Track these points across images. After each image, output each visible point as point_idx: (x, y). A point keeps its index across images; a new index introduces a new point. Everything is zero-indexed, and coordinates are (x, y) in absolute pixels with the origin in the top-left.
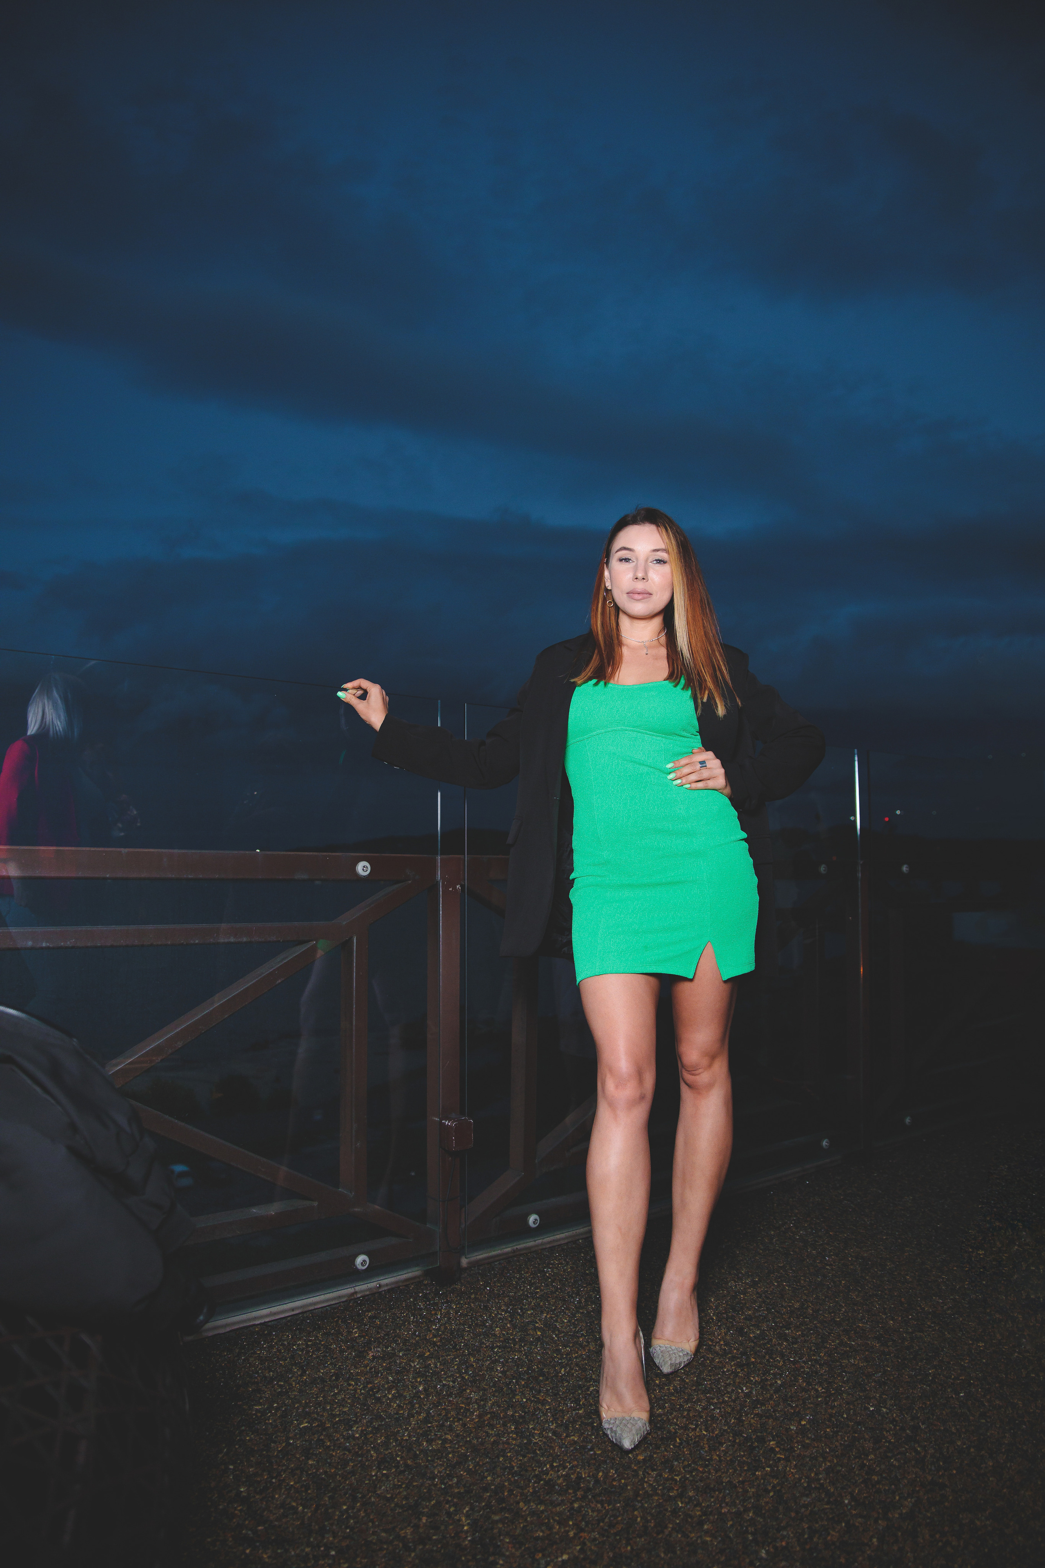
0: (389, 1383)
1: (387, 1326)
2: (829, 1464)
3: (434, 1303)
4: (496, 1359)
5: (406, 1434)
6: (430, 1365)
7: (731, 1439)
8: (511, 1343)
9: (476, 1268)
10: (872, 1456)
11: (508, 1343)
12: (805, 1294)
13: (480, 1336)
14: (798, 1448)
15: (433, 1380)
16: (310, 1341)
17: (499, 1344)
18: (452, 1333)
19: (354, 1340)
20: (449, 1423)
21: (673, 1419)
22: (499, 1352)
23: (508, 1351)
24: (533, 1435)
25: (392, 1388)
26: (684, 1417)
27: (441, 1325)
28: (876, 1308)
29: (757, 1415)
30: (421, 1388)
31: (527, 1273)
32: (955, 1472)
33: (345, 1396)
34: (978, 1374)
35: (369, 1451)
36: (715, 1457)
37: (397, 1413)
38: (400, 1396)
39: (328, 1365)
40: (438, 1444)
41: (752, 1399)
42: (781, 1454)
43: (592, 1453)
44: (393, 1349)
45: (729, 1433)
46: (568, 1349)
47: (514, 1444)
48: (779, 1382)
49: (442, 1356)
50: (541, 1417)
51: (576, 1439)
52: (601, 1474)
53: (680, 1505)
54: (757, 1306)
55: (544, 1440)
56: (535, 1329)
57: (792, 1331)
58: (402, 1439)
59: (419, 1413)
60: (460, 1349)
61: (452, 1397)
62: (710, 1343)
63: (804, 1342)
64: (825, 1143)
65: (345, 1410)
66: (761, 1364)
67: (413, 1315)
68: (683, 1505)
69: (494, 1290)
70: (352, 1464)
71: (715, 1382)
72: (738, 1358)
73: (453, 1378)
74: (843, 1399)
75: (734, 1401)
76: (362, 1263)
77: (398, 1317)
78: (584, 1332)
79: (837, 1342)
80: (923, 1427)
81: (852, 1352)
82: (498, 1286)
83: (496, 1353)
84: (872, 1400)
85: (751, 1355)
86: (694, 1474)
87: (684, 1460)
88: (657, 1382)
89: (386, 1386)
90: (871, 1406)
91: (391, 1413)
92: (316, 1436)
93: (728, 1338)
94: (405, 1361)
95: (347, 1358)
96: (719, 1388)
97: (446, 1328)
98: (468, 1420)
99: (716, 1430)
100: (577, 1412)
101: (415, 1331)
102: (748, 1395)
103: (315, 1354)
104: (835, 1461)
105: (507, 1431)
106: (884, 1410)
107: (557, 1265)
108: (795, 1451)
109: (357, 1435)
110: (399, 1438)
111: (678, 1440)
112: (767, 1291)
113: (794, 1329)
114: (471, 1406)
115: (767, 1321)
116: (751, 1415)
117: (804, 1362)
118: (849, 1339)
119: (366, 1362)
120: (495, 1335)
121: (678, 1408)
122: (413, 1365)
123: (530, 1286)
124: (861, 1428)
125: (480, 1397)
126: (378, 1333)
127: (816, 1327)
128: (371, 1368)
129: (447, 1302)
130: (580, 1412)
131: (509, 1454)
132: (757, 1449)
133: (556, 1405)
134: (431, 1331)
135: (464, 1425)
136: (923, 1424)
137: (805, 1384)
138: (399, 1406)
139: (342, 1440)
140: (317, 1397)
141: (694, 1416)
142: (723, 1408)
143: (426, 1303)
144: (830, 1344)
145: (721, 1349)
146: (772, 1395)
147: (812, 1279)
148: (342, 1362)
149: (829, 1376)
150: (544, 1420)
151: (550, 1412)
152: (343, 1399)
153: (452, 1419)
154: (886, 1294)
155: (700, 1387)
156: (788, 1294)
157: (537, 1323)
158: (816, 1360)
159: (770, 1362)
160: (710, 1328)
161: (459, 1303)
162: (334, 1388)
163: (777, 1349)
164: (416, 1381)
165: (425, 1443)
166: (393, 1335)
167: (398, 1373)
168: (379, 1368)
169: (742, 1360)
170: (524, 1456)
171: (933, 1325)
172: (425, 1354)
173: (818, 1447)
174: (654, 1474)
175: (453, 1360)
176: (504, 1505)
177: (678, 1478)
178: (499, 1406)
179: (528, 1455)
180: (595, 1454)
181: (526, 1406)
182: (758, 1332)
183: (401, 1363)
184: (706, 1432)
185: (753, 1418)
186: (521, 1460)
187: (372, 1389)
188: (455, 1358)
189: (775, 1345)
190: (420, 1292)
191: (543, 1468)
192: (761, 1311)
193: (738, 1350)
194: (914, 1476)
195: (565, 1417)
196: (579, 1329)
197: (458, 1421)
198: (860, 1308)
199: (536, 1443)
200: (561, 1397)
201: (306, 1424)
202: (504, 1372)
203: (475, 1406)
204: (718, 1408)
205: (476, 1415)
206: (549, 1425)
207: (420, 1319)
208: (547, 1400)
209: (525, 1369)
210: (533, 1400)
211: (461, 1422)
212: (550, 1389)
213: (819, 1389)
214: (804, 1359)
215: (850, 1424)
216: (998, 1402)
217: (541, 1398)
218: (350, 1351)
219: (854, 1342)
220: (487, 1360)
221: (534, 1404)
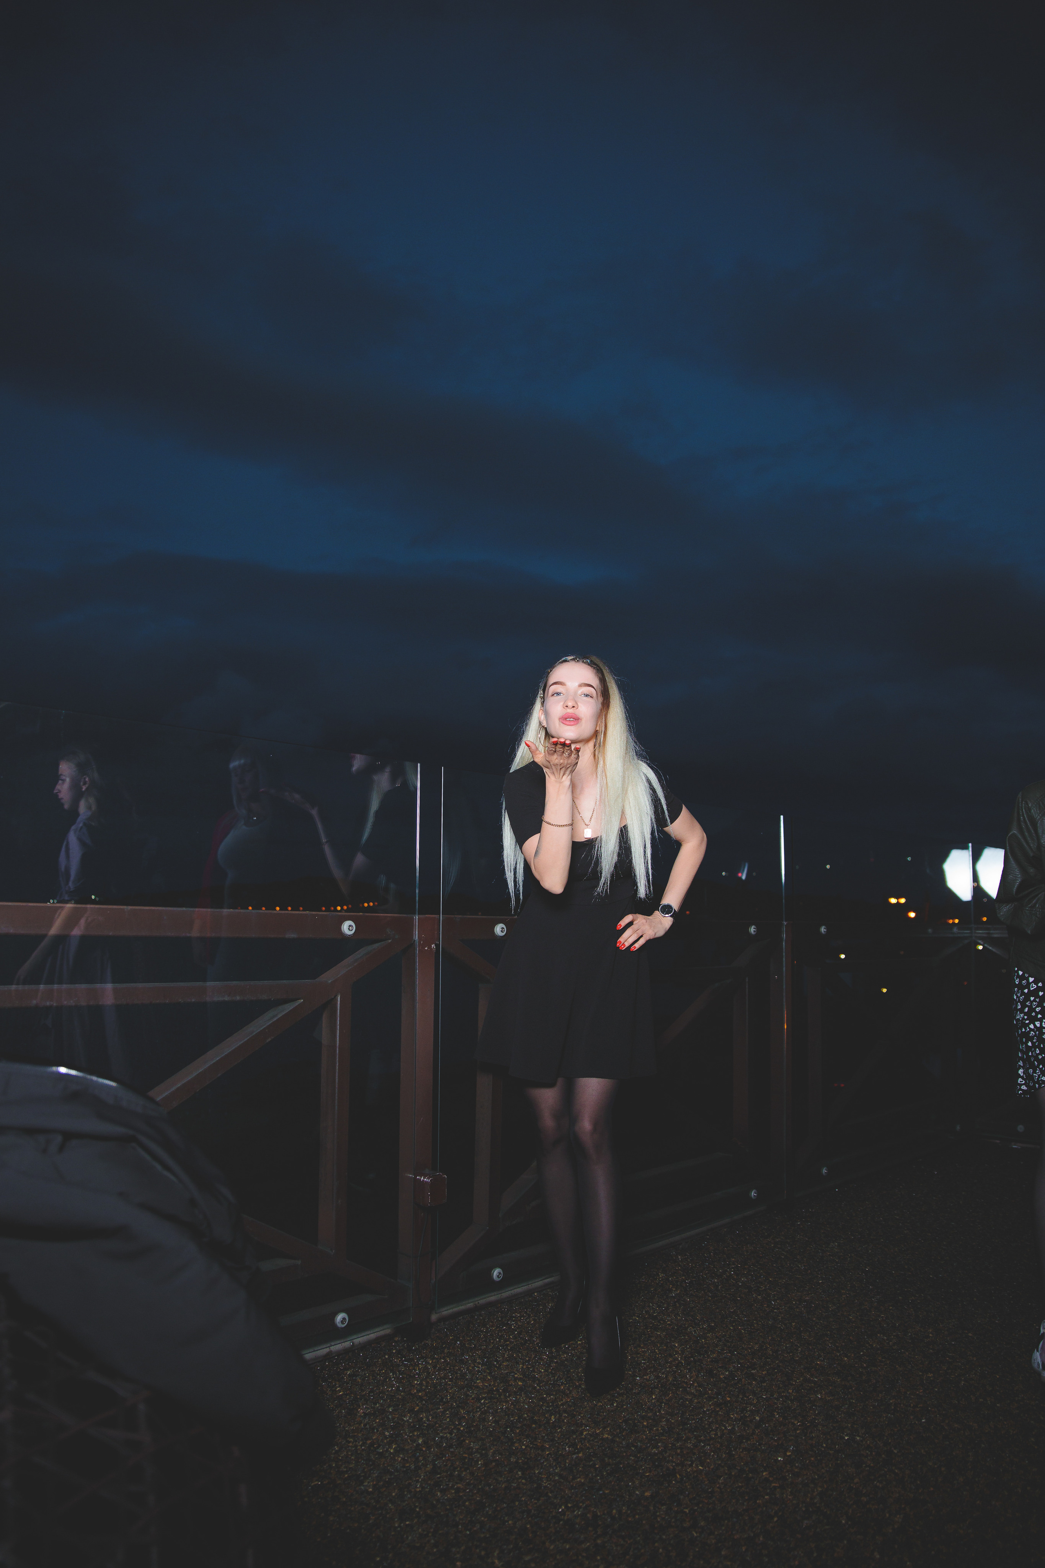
0: (387, 1438)
1: (369, 1383)
2: (820, 1489)
3: (409, 1359)
5: (418, 1486)
6: (422, 1418)
7: (726, 1472)
8: (496, 1394)
9: (442, 1323)
10: (856, 1480)
11: (493, 1394)
12: (761, 1336)
13: (463, 1389)
14: (789, 1477)
15: (430, 1433)
17: (484, 1396)
18: (435, 1387)
19: (339, 1398)
20: (457, 1473)
21: (669, 1457)
22: (487, 1403)
23: (494, 1402)
24: (540, 1479)
25: (392, 1443)
26: (678, 1455)
27: (423, 1380)
28: (829, 1346)
29: (745, 1449)
30: (420, 1441)
31: (492, 1326)
32: (932, 1489)
33: (347, 1452)
34: (934, 1402)
35: (386, 1504)
36: (716, 1489)
37: (404, 1467)
38: (401, 1450)
40: (452, 1493)
41: (737, 1435)
42: (775, 1483)
43: (601, 1492)
44: (382, 1405)
45: (723, 1467)
47: (526, 1489)
48: (757, 1418)
49: (432, 1410)
50: (543, 1462)
51: (583, 1481)
52: (614, 1511)
53: (695, 1535)
54: (719, 1349)
55: (553, 1483)
56: (516, 1379)
57: (757, 1371)
58: (416, 1491)
59: (425, 1465)
60: (448, 1402)
61: (453, 1448)
62: (685, 1385)
63: (772, 1380)
64: (753, 1194)
65: (351, 1466)
66: (737, 1403)
67: (392, 1371)
68: (698, 1534)
69: (464, 1344)
70: (374, 1518)
71: (699, 1421)
73: (449, 1430)
74: (819, 1430)
75: (721, 1438)
76: (341, 1321)
77: (378, 1375)
79: (802, 1379)
80: (896, 1451)
81: (817, 1388)
82: (468, 1340)
83: (484, 1404)
84: (845, 1430)
85: (725, 1394)
86: (701, 1505)
88: (645, 1424)
89: (385, 1441)
90: (846, 1435)
91: (397, 1467)
92: (330, 1493)
93: (700, 1379)
94: (397, 1416)
95: (337, 1416)
97: (427, 1383)
98: (475, 1468)
99: (711, 1465)
100: (577, 1455)
101: (399, 1387)
102: (732, 1432)
104: (825, 1486)
105: (515, 1477)
106: (858, 1438)
107: (519, 1318)
108: (787, 1479)
109: (371, 1490)
110: (413, 1490)
111: (678, 1476)
112: (725, 1335)
113: (760, 1369)
114: (474, 1455)
115: (732, 1363)
116: (739, 1449)
117: (775, 1398)
118: (812, 1376)
119: (358, 1419)
120: (477, 1387)
121: (671, 1447)
122: (405, 1419)
123: (498, 1338)
124: (841, 1455)
125: (480, 1447)
126: (362, 1390)
127: (779, 1366)
128: (365, 1425)
129: (422, 1357)
130: (580, 1455)
131: (523, 1499)
132: (752, 1480)
133: (555, 1450)
134: (414, 1386)
135: (472, 1474)
136: (895, 1449)
137: (781, 1419)
138: (403, 1459)
139: (357, 1495)
141: (687, 1453)
142: (712, 1444)
143: (401, 1359)
144: (796, 1382)
145: (696, 1390)
146: (754, 1430)
147: (764, 1322)
149: (801, 1410)
150: (548, 1465)
151: (551, 1457)
152: (346, 1456)
153: (459, 1469)
154: (835, 1334)
155: (686, 1426)
156: (746, 1337)
157: (516, 1374)
158: (786, 1396)
159: (745, 1400)
161: (434, 1358)
163: (748, 1388)
164: (414, 1435)
165: (439, 1494)
166: (377, 1391)
167: (393, 1428)
168: (373, 1424)
169: (718, 1400)
170: (538, 1500)
171: (884, 1360)
172: (415, 1409)
173: (807, 1475)
174: (664, 1508)
175: (443, 1413)
176: (531, 1546)
177: (687, 1511)
178: (501, 1454)
179: (541, 1498)
181: (527, 1453)
183: (393, 1418)
184: (702, 1467)
185: (742, 1452)
186: (536, 1503)
187: (372, 1445)
188: (445, 1411)
189: (745, 1385)
190: (393, 1349)
191: (559, 1510)
194: (898, 1495)
195: (567, 1461)
196: (557, 1378)
197: (465, 1471)
198: (814, 1347)
199: (546, 1486)
200: (558, 1443)
201: (317, 1482)
202: (496, 1422)
203: (477, 1455)
204: (708, 1445)
205: (481, 1464)
206: (553, 1470)
207: (399, 1375)
208: (545, 1446)
209: (516, 1418)
210: (532, 1447)
211: (468, 1471)
212: (545, 1436)
213: (796, 1422)
214: (775, 1396)
215: (831, 1452)
216: (956, 1426)
217: (539, 1444)
218: (339, 1409)
219: (816, 1378)
220: (477, 1411)
221: (533, 1451)
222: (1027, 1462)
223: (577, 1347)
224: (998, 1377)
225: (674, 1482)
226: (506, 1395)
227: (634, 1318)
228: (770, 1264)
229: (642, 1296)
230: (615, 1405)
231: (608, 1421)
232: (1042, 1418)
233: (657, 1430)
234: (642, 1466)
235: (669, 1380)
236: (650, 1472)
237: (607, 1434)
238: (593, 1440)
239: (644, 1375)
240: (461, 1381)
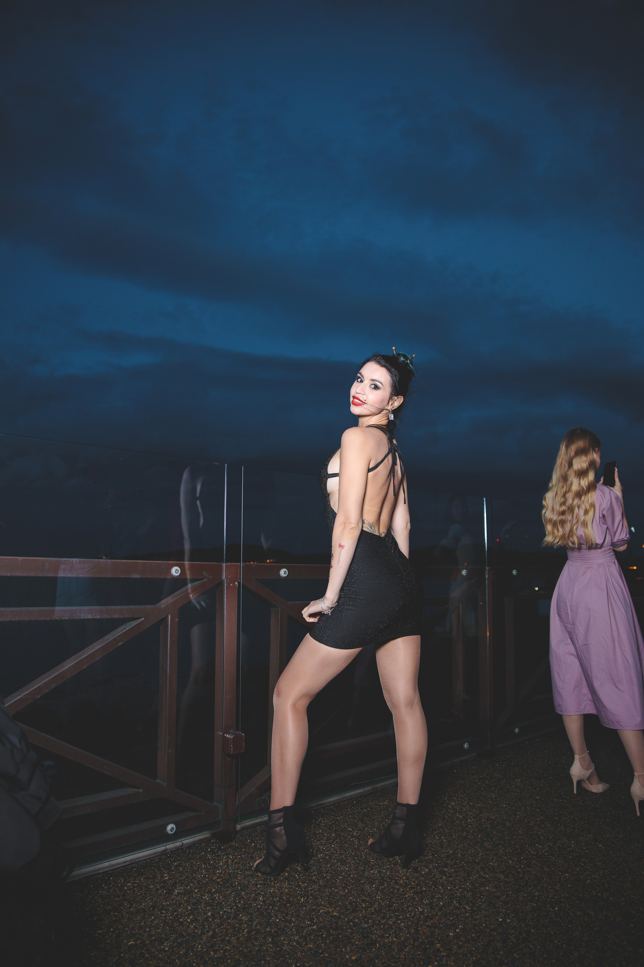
0: (188, 911)
1: (187, 872)
2: (475, 959)
3: (218, 855)
4: (258, 893)
5: (199, 947)
6: (215, 897)
7: (412, 943)
9: (244, 831)
10: (501, 952)
11: (267, 881)
12: (456, 844)
13: (248, 877)
14: (455, 948)
15: (217, 908)
16: (136, 883)
17: (260, 882)
18: (230, 875)
19: (165, 882)
20: (228, 938)
21: (374, 930)
22: (261, 888)
23: (266, 887)
24: (283, 944)
25: (190, 915)
26: (381, 929)
27: (223, 870)
28: (501, 852)
29: (428, 926)
30: (209, 914)
32: (554, 961)
33: (159, 921)
34: (566, 895)
35: (174, 960)
36: (402, 956)
37: (194, 932)
38: (195, 920)
39: (148, 899)
40: (221, 952)
41: (425, 916)
42: (444, 953)
43: (322, 955)
44: (191, 887)
45: (410, 939)
46: (305, 884)
47: (271, 951)
48: (441, 904)
49: (224, 891)
50: (288, 932)
51: (312, 946)
55: (291, 948)
57: (448, 869)
58: (197, 950)
59: (208, 932)
60: (235, 886)
61: (230, 919)
62: (397, 878)
63: (456, 876)
64: (466, 746)
65: (158, 931)
66: (430, 892)
67: (205, 864)
69: (257, 845)
71: (400, 905)
72: (415, 888)
73: (231, 906)
74: (482, 914)
75: (413, 917)
76: (171, 830)
77: (194, 866)
78: (316, 873)
79: (477, 875)
80: (533, 931)
81: (486, 882)
82: (259, 843)
83: (259, 888)
84: (500, 914)
85: (423, 885)
87: (382, 959)
88: (363, 905)
89: (186, 913)
90: (500, 918)
91: (189, 932)
92: (139, 951)
93: (408, 874)
94: (199, 895)
95: (160, 895)
96: (403, 909)
97: (226, 872)
98: (241, 935)
99: (402, 938)
100: (312, 927)
101: (206, 875)
102: (422, 913)
103: (139, 893)
104: (479, 956)
105: (266, 942)
106: (508, 920)
108: (453, 950)
109: (167, 949)
110: (195, 950)
111: (378, 945)
112: (432, 843)
113: (450, 868)
114: (243, 925)
115: (432, 863)
116: (424, 926)
118: (484, 873)
119: (173, 897)
121: (377, 923)
122: (204, 898)
124: (494, 933)
125: (249, 919)
126: (181, 877)
127: (464, 866)
128: (176, 901)
129: (226, 854)
130: (314, 927)
131: (268, 959)
132: (429, 950)
133: (298, 923)
134: (216, 874)
135: (238, 939)
136: (533, 930)
137: (458, 905)
138: (195, 927)
139: (157, 953)
140: (140, 923)
141: (388, 928)
142: (406, 922)
143: (213, 855)
144: (473, 877)
145: (404, 882)
146: (437, 912)
147: (460, 834)
148: (157, 898)
149: (473, 898)
150: (290, 934)
151: (295, 928)
152: (158, 924)
153: (230, 935)
154: (506, 843)
155: (391, 908)
156: (445, 844)
158: (464, 888)
159: (435, 890)
160: (397, 868)
161: (234, 855)
162: (152, 916)
163: (439, 881)
164: (206, 910)
165: (212, 953)
166: (191, 877)
167: (194, 904)
168: (182, 901)
169: (417, 889)
170: (278, 959)
171: (536, 863)
172: (212, 890)
173: (467, 947)
175: (230, 894)
178: (261, 925)
179: (280, 959)
180: (324, 956)
181: (279, 924)
182: (427, 870)
183: (196, 897)
184: (396, 939)
185: (425, 928)
186: (276, 962)
187: (177, 916)
188: (232, 893)
190: (209, 848)
192: (428, 856)
193: (414, 882)
194: (529, 965)
195: (305, 931)
196: (312, 871)
197: (234, 936)
198: (490, 853)
199: (286, 950)
200: (301, 918)
201: (132, 943)
202: (264, 901)
203: (245, 925)
204: (403, 922)
205: (246, 931)
206: (294, 937)
207: (208, 866)
208: (292, 920)
209: (278, 899)
210: (283, 920)
211: (236, 937)
212: (294, 912)
213: (467, 907)
214: (457, 887)
215: (487, 930)
216: (579, 913)
217: (288, 918)
218: (162, 889)
219: (487, 875)
220: (253, 893)
221: (284, 923)
222: (626, 943)
223: (331, 849)
224: (614, 877)
225: (374, 950)
226: (275, 882)
227: (373, 829)
228: (473, 793)
229: (383, 814)
230: (346, 891)
231: (339, 903)
232: (641, 909)
233: (371, 910)
234: (354, 937)
235: (387, 874)
236: (359, 941)
237: (336, 912)
238: (325, 916)
239: (371, 870)
240: (248, 872)
